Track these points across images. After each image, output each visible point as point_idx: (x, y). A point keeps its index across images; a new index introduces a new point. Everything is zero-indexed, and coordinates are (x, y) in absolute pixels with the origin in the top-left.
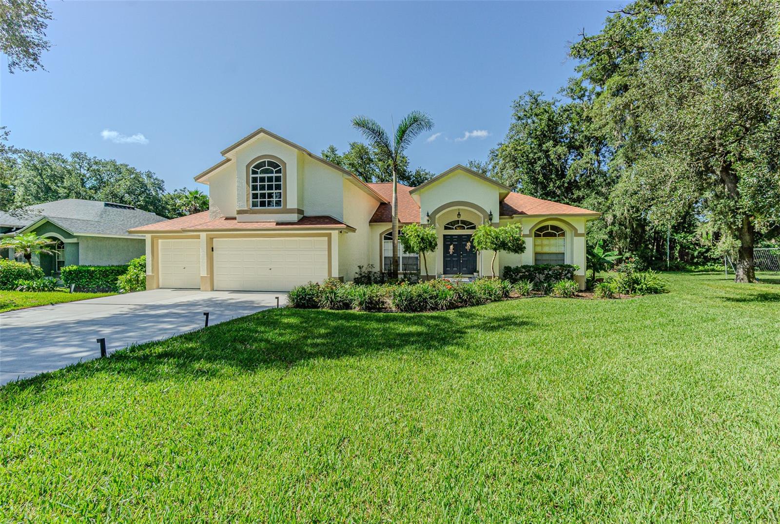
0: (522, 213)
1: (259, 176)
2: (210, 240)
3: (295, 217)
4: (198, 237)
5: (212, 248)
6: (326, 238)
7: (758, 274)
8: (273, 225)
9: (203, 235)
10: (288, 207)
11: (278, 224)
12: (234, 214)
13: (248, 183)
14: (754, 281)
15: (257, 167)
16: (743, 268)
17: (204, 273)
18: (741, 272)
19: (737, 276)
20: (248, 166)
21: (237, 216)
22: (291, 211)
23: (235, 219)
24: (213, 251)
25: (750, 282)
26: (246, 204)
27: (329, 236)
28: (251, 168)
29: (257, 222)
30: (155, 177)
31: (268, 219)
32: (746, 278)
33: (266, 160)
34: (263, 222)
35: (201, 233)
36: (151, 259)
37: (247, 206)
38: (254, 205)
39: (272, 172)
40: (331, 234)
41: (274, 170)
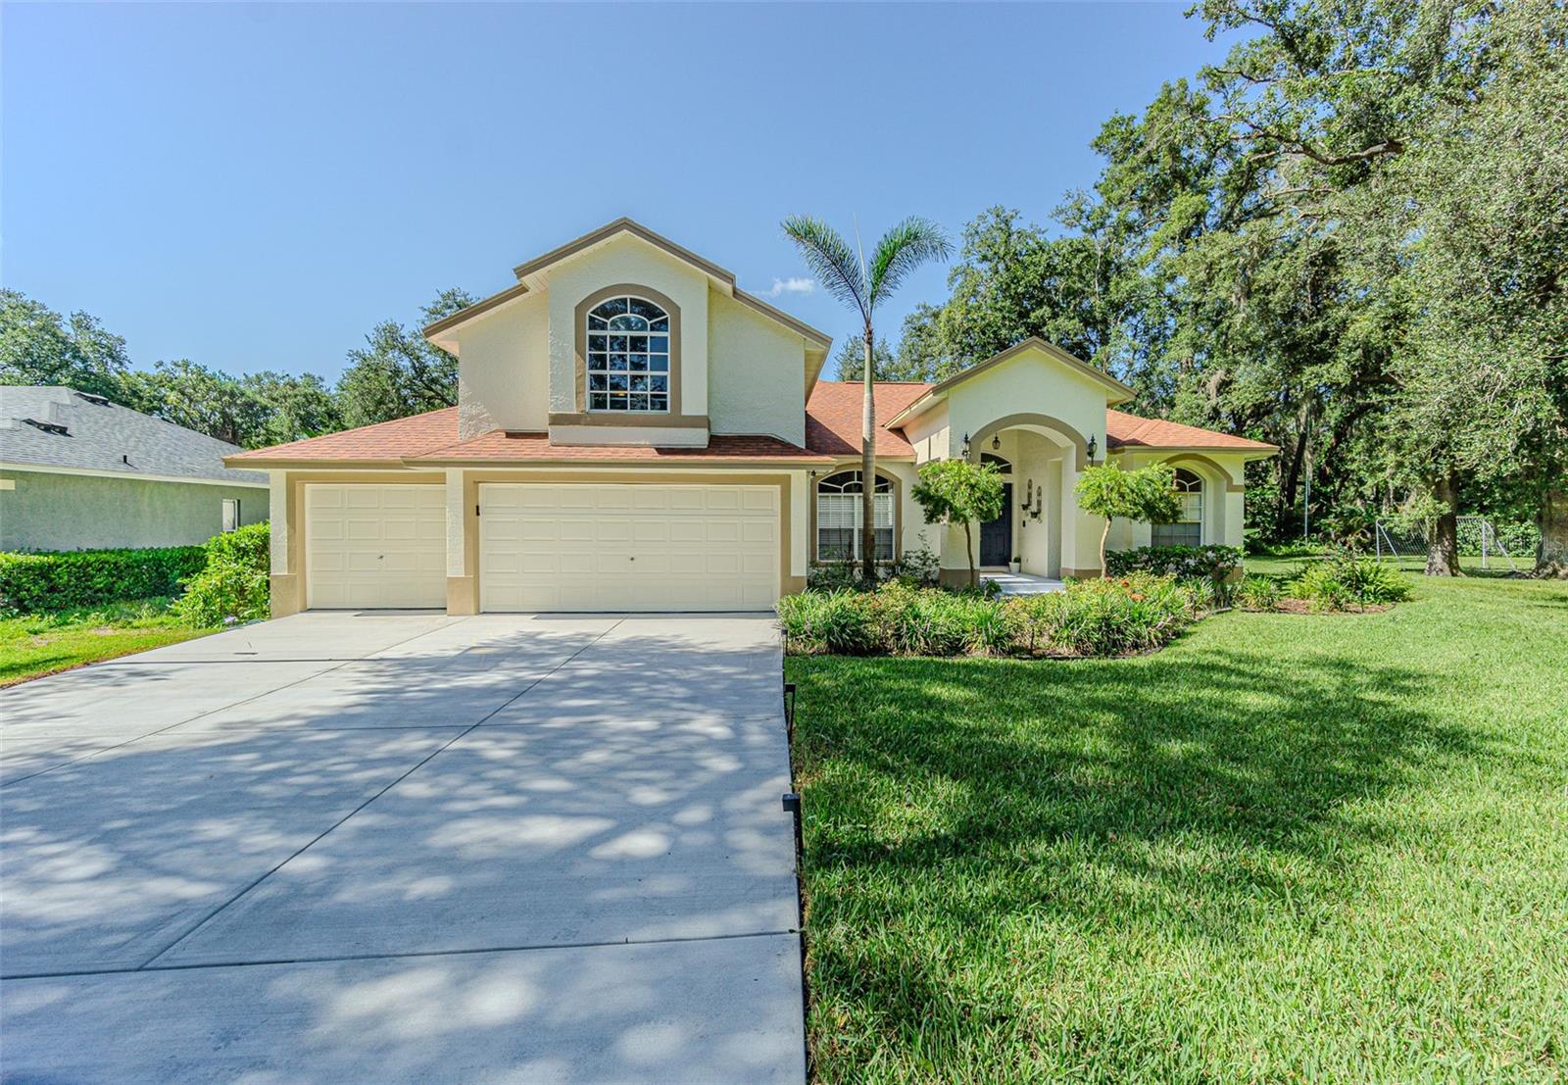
0: (1135, 443)
1: (609, 333)
2: (472, 487)
3: (699, 437)
4: (441, 479)
5: (478, 507)
6: (778, 488)
7: (1464, 562)
8: (652, 455)
9: (455, 475)
10: (685, 412)
11: (661, 451)
12: (542, 425)
13: (579, 350)
14: (1460, 573)
15: (604, 312)
16: (1442, 551)
17: (456, 568)
18: (1438, 558)
19: (1431, 564)
20: (579, 309)
21: (550, 429)
22: (694, 422)
23: (545, 435)
24: (478, 514)
25: (1453, 575)
26: (575, 403)
27: (785, 483)
28: (589, 313)
29: (604, 446)
30: (98, 328)
31: (637, 440)
32: (1446, 568)
33: (628, 297)
34: (625, 446)
35: (448, 470)
36: (285, 534)
37: (578, 406)
38: (599, 403)
39: (644, 328)
40: (789, 476)
41: (649, 323)
